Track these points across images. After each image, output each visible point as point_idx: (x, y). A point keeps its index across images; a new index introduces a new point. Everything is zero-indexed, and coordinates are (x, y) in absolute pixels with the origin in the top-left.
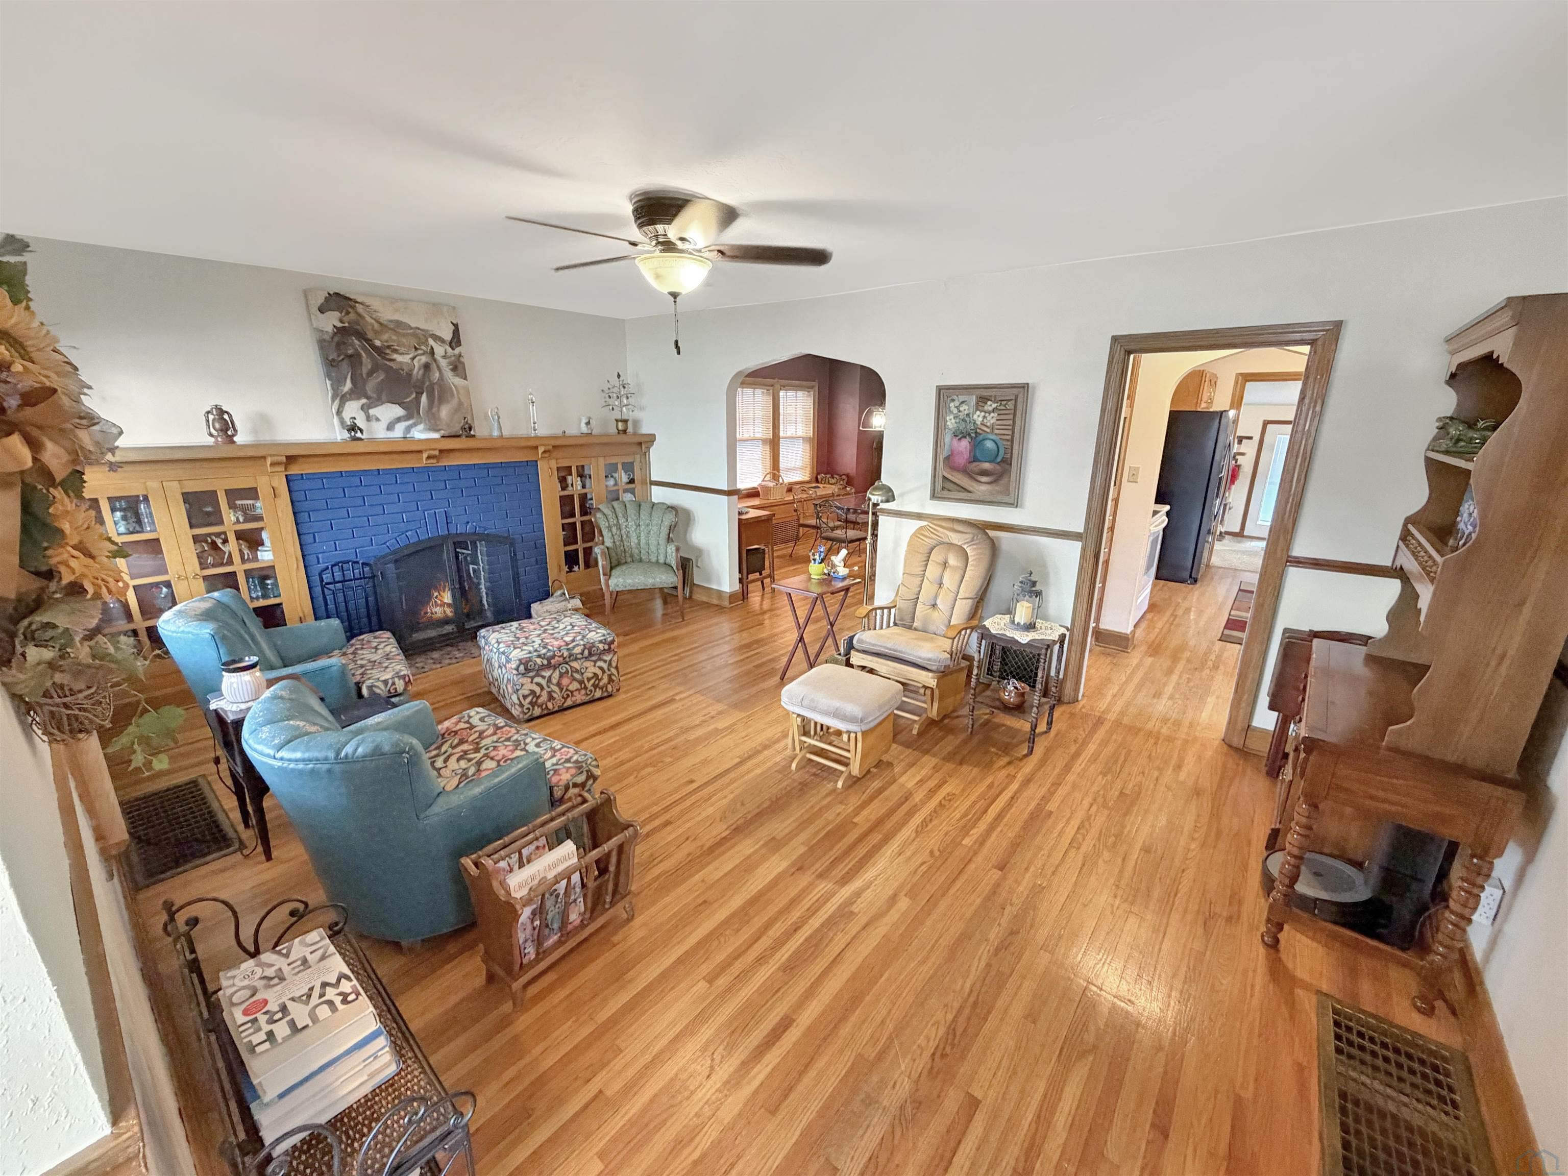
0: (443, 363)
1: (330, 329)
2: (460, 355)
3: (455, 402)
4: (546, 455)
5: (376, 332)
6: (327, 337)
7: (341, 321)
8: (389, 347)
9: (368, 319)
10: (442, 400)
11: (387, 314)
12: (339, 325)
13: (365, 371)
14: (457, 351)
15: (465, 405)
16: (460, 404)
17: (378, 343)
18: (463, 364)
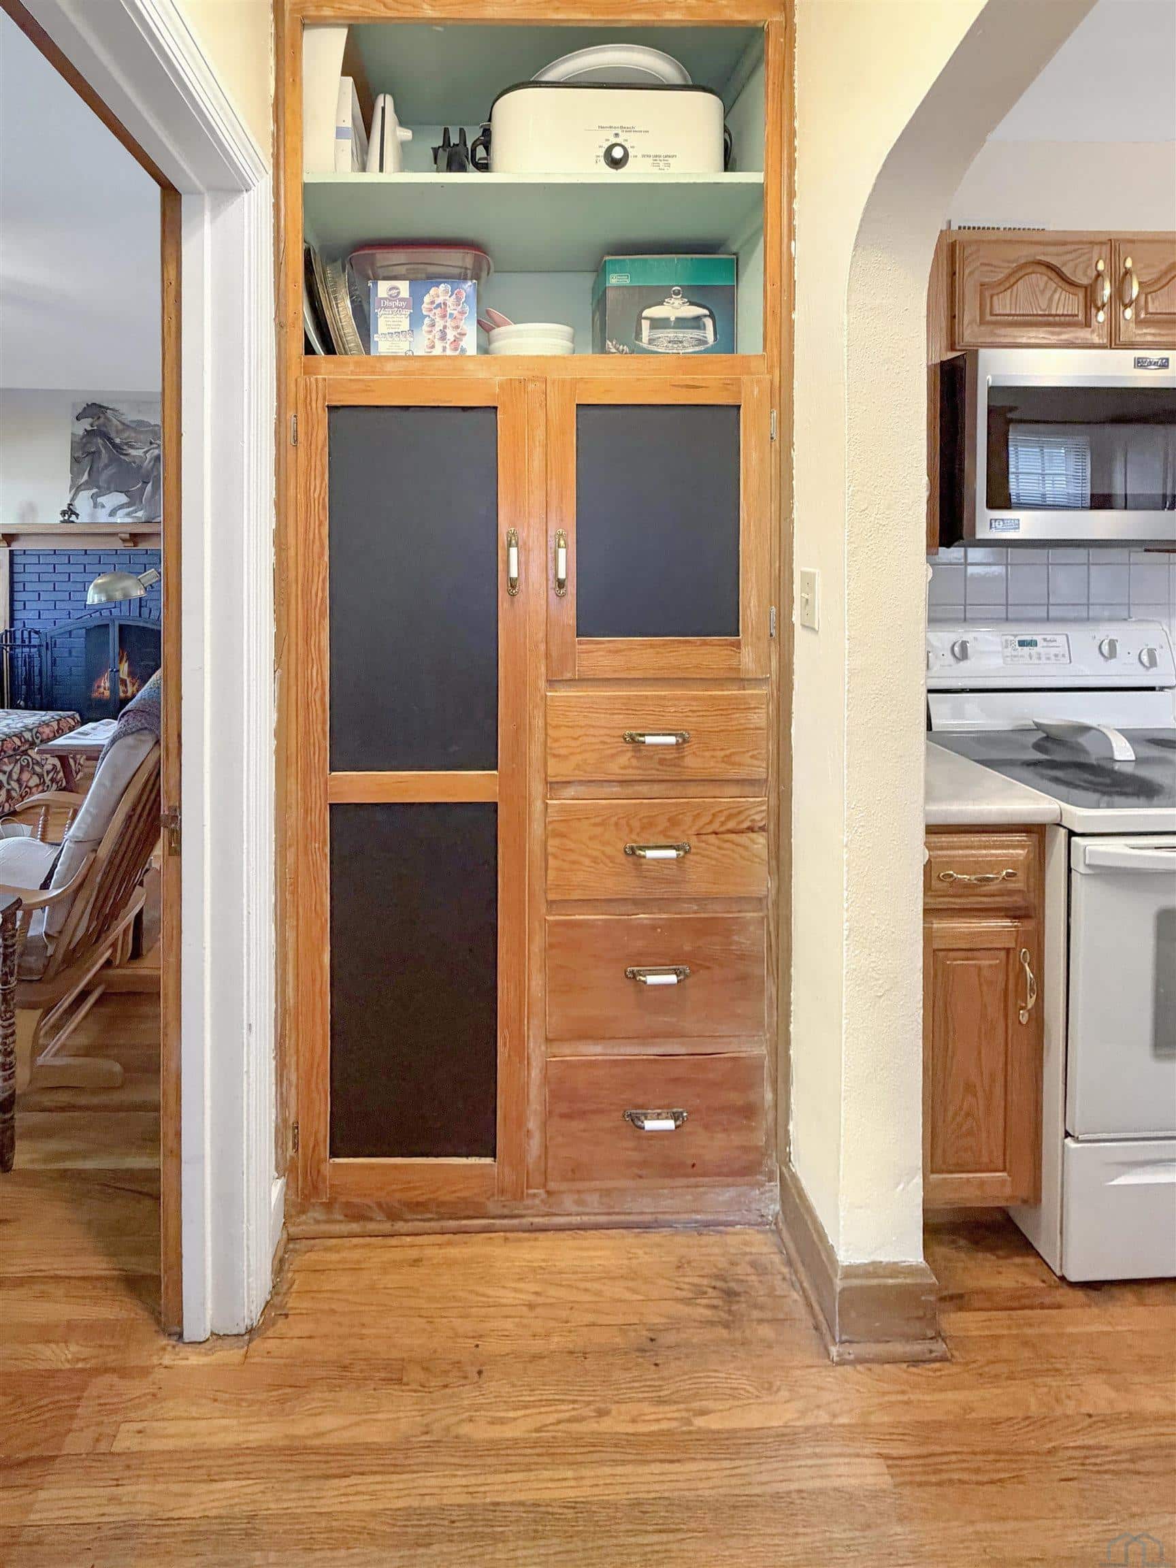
1: (81, 432)
5: (119, 432)
6: (77, 439)
7: (92, 425)
8: (126, 444)
9: (115, 422)
11: (131, 416)
12: (89, 428)
13: (102, 465)
17: (118, 441)
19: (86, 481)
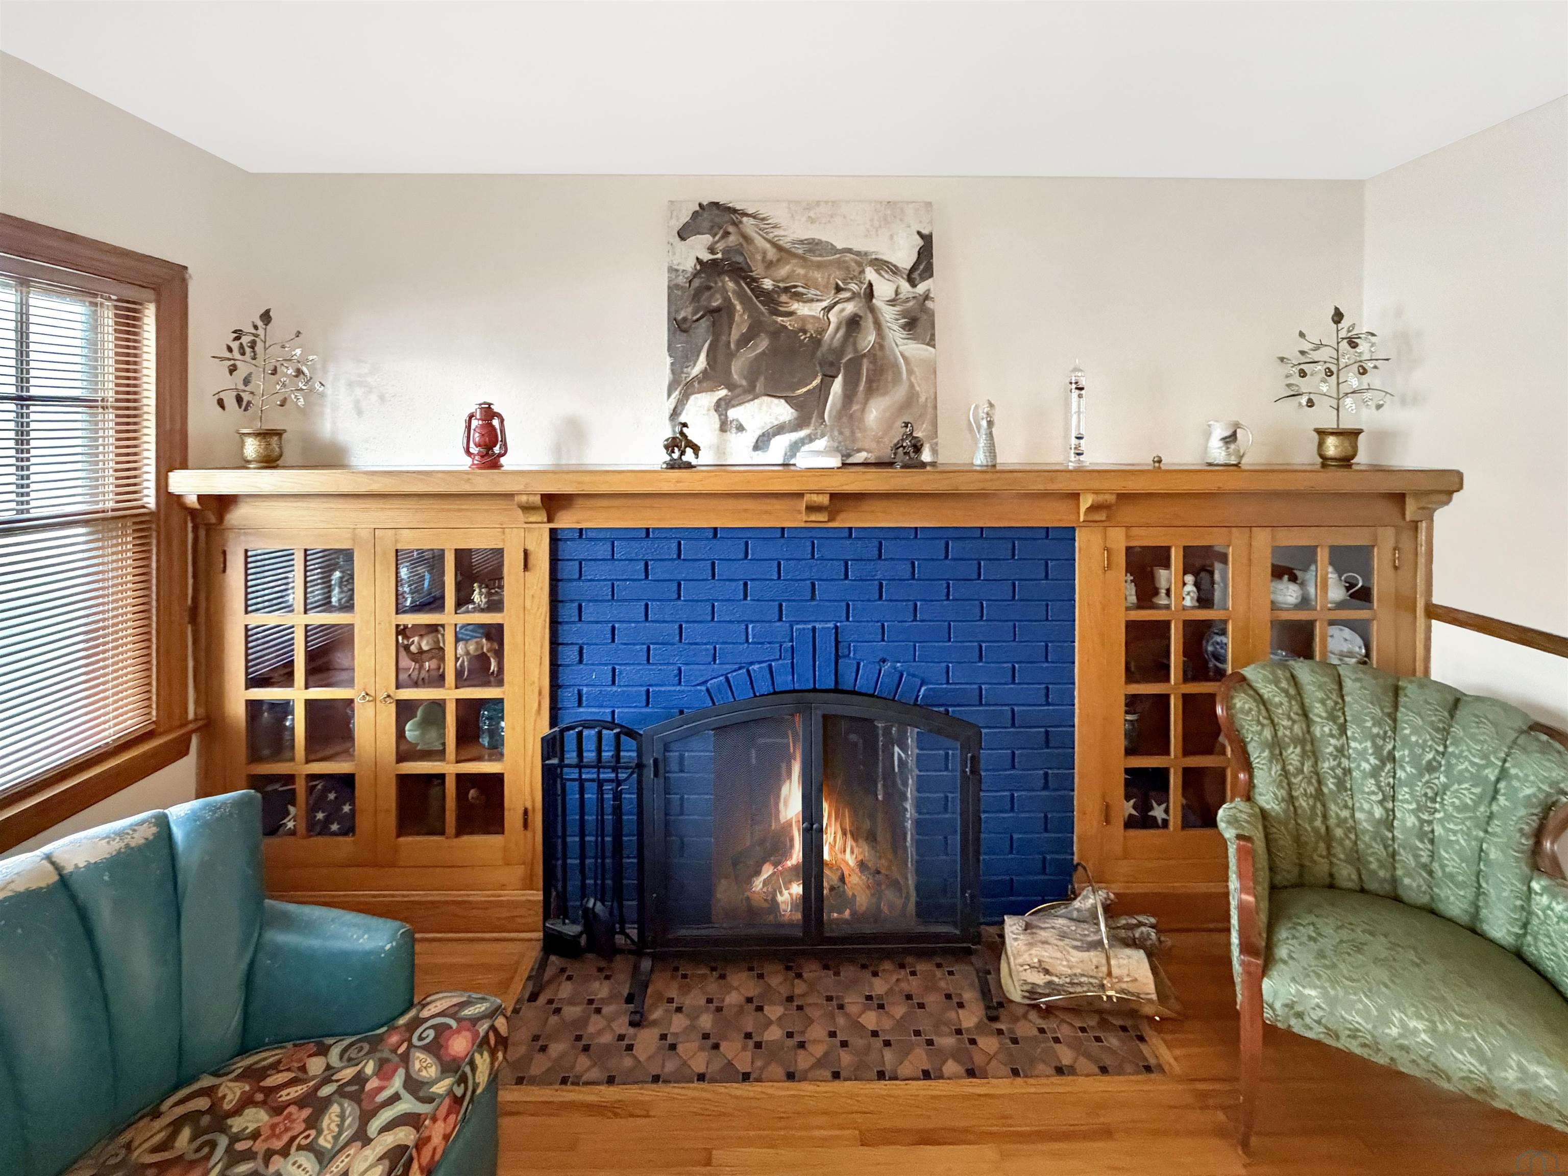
0: (888, 314)
1: (689, 265)
2: (927, 297)
3: (899, 393)
4: (1101, 516)
5: (769, 265)
6: (681, 280)
7: (712, 250)
8: (786, 290)
9: (760, 242)
10: (871, 391)
11: (795, 230)
12: (706, 257)
13: (735, 335)
14: (921, 288)
15: (922, 399)
16: (911, 398)
17: (768, 284)
18: (931, 314)
19: (704, 372)
